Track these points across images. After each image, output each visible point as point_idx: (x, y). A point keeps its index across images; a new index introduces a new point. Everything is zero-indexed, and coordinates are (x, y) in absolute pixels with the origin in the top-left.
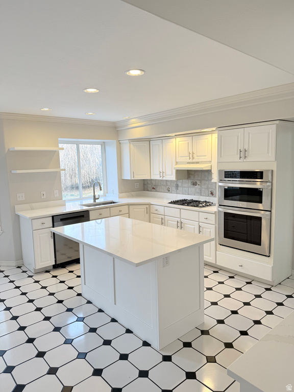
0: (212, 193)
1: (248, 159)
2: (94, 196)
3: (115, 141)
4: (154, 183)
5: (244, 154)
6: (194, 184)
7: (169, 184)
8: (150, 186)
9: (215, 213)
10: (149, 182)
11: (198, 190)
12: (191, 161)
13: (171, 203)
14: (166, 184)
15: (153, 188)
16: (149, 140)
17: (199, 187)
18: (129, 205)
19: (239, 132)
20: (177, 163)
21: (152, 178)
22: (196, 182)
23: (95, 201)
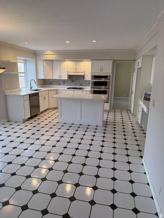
0: (81, 85)
1: (103, 72)
2: (31, 87)
3: (34, 60)
4: (51, 81)
5: (101, 70)
6: (73, 81)
7: (59, 81)
8: (48, 82)
9: (90, 91)
10: (48, 81)
11: (75, 84)
12: (75, 71)
13: (68, 88)
14: (58, 81)
15: (50, 83)
16: (52, 61)
17: (76, 82)
18: (49, 90)
19: (100, 62)
20: (68, 72)
21: (53, 79)
22: (74, 80)
23: (31, 89)
